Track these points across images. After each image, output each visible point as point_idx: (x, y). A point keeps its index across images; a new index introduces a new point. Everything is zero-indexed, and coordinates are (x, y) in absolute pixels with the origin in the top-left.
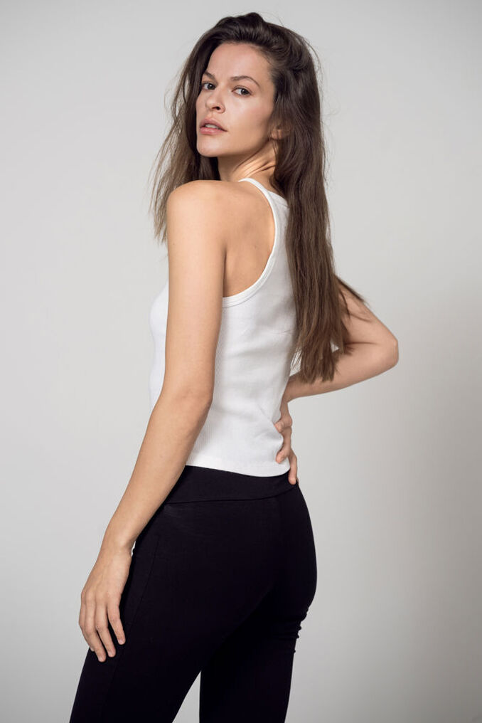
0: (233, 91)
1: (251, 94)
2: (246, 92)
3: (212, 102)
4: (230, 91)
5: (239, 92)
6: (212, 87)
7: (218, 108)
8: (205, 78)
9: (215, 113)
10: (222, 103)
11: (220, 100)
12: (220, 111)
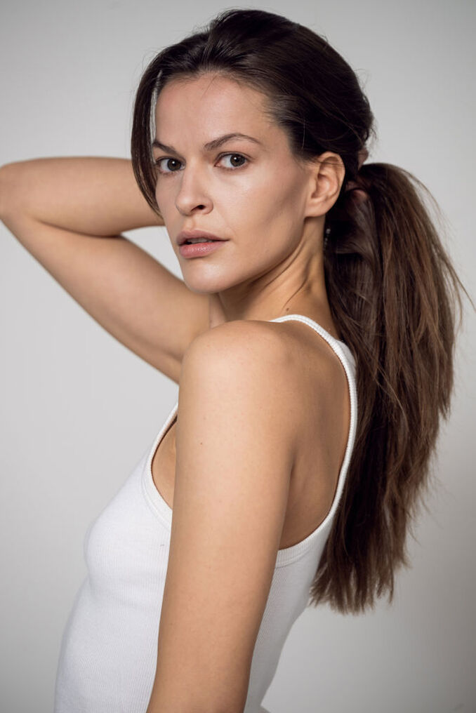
0: (215, 166)
1: (249, 161)
2: (239, 160)
3: (187, 201)
4: (210, 167)
5: (227, 162)
6: (177, 163)
7: (201, 207)
8: (157, 153)
9: (199, 217)
10: (204, 196)
11: (199, 192)
12: (204, 211)
